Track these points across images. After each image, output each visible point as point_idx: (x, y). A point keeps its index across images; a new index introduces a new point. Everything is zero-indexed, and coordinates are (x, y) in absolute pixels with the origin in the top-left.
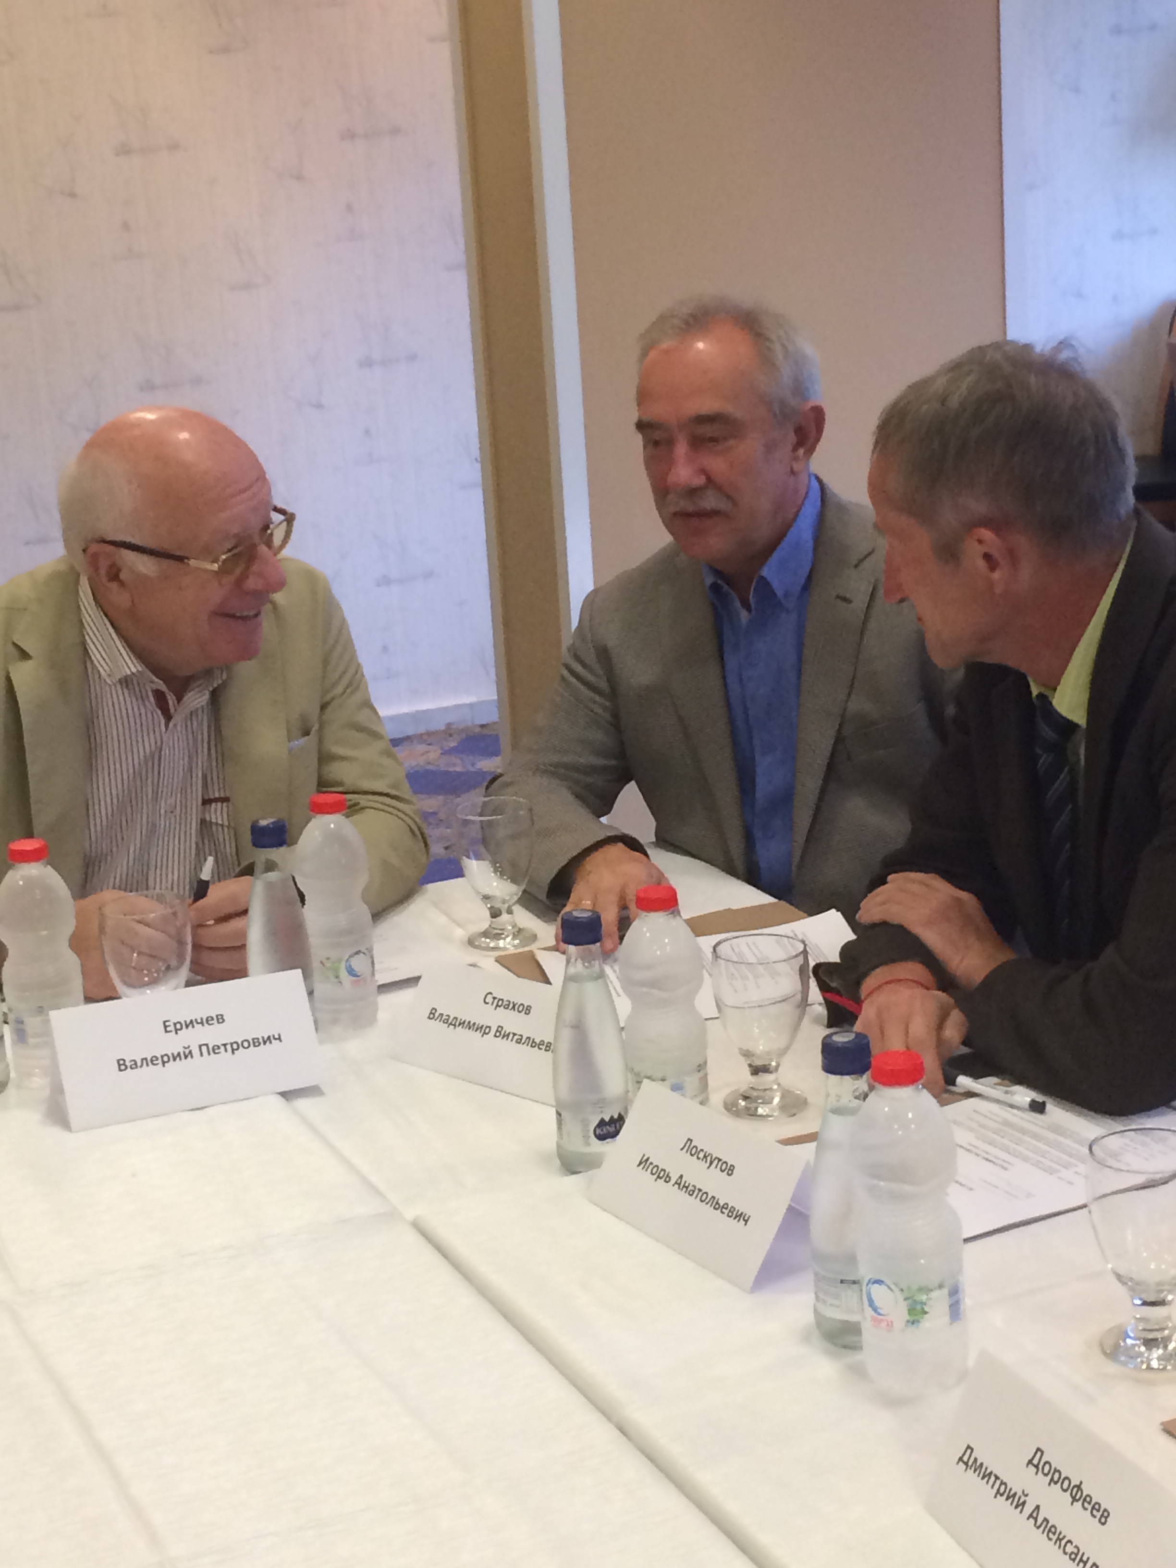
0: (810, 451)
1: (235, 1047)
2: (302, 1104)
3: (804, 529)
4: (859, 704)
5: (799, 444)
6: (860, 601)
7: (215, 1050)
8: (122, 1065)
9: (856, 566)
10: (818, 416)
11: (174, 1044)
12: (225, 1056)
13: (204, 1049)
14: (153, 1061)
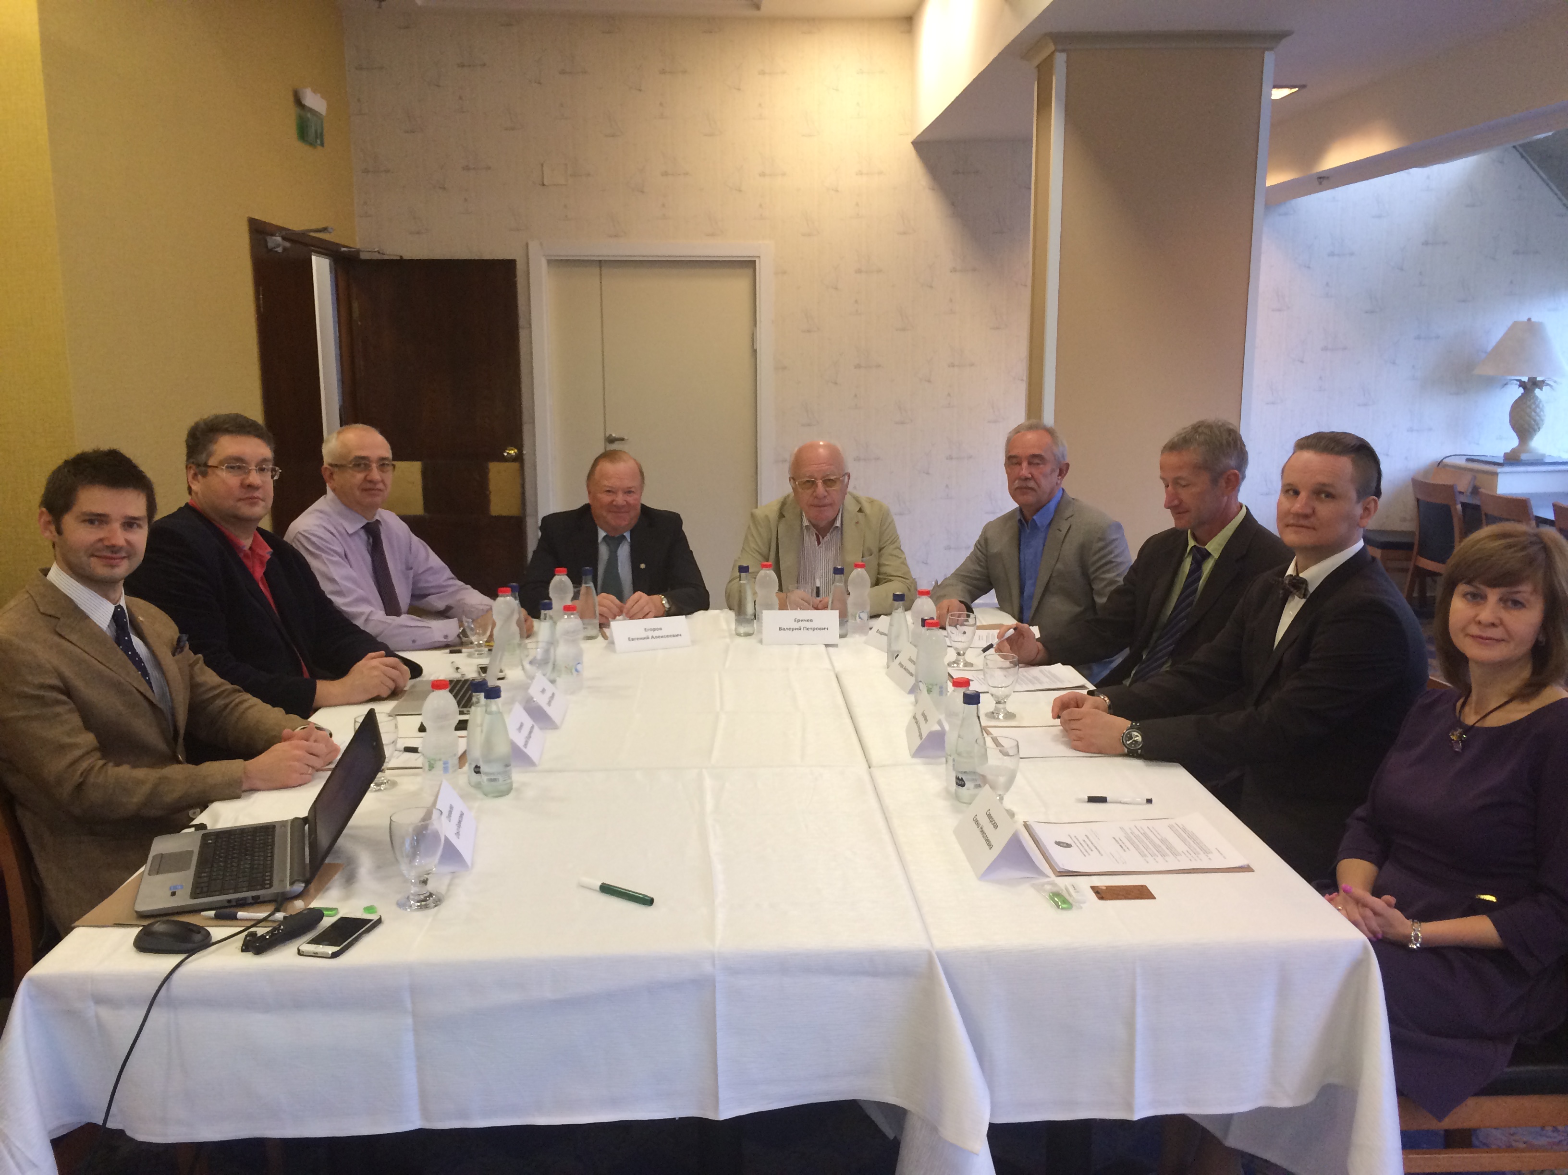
0: (1063, 477)
1: (814, 629)
2: (830, 649)
3: (1052, 505)
4: (1059, 566)
5: (1060, 475)
6: (1064, 531)
7: (808, 629)
8: (780, 629)
9: (1066, 520)
10: (1068, 465)
11: (796, 625)
12: (811, 631)
13: (805, 628)
14: (789, 629)
